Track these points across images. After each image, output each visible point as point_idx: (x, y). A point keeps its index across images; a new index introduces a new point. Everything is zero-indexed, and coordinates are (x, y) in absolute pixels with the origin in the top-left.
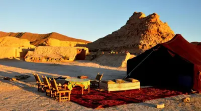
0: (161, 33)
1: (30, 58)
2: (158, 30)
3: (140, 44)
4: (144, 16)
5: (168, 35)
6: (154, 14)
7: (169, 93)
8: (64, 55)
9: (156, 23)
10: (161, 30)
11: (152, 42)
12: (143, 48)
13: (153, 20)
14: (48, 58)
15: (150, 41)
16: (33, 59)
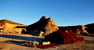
0: (52, 25)
1: (2, 32)
2: (51, 24)
3: (45, 28)
4: (46, 18)
5: (54, 25)
6: (50, 18)
7: (57, 45)
8: (17, 32)
9: (50, 21)
10: (52, 24)
11: (49, 28)
12: (46, 30)
13: (50, 20)
14: (10, 33)
15: (49, 27)
16: (4, 33)
